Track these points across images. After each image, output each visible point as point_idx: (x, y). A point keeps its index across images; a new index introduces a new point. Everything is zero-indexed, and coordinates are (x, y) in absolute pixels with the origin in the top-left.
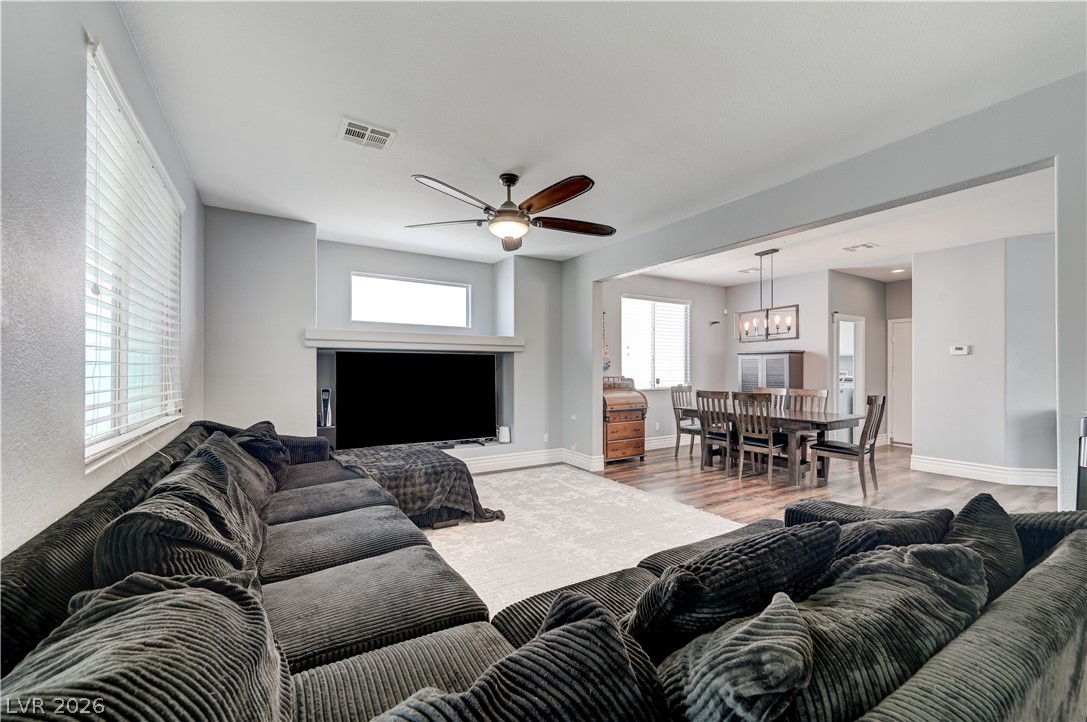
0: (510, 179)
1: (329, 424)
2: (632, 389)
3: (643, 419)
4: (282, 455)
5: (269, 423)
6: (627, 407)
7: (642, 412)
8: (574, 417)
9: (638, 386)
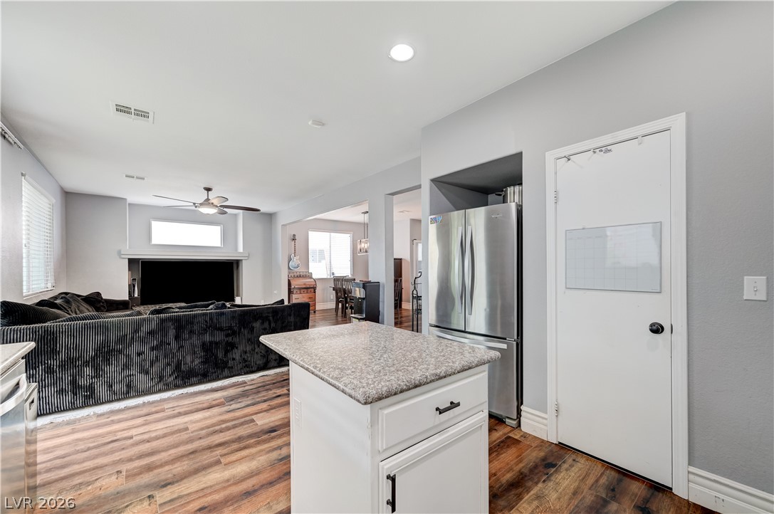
0: (208, 190)
1: (136, 295)
2: (311, 278)
3: (315, 292)
4: (101, 304)
5: (98, 293)
6: (304, 286)
7: (314, 288)
8: (275, 292)
9: (314, 277)
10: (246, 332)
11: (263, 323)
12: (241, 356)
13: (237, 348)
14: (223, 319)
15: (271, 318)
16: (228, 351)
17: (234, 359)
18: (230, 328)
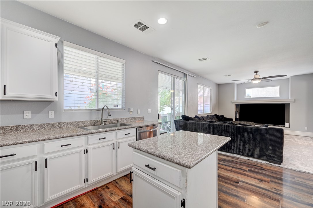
0: (256, 72)
1: (238, 117)
5: (223, 115)
10: (240, 136)
11: (248, 134)
12: (238, 146)
13: (236, 142)
14: (229, 128)
15: (253, 133)
16: (232, 142)
17: (234, 146)
18: (232, 132)
